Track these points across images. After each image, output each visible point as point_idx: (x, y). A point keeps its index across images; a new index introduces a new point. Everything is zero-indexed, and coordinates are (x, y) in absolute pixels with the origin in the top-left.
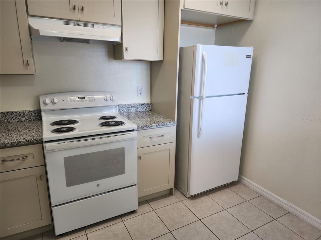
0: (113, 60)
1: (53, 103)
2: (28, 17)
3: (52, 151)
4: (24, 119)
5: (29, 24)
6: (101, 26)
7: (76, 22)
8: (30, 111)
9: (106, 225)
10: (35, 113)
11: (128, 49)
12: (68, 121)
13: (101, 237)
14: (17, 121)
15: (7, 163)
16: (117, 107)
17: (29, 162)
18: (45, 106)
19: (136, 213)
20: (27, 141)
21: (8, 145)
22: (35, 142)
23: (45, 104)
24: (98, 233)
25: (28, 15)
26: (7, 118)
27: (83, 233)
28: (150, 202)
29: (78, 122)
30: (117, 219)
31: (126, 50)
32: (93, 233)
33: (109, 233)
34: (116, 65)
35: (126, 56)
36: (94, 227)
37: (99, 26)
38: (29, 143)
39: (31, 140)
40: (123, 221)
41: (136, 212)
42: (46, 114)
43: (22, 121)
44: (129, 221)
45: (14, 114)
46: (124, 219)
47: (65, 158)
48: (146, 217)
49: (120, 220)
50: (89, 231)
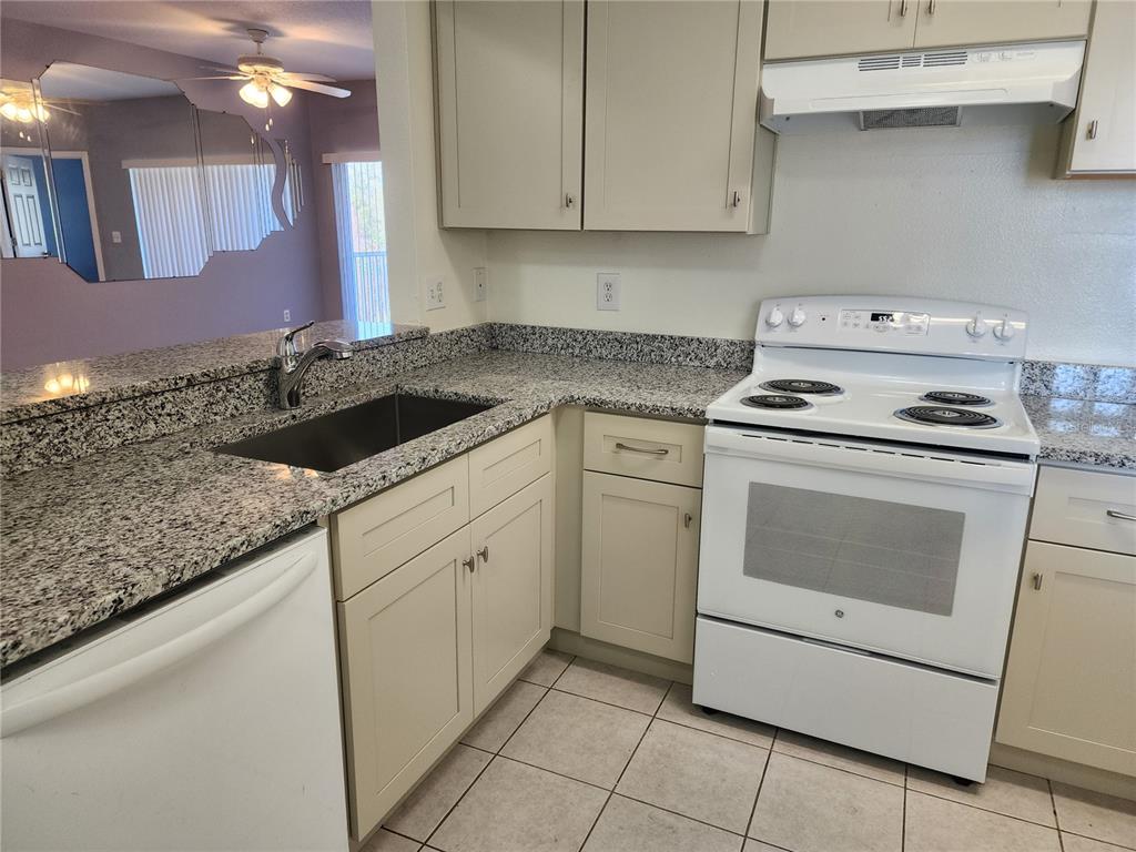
0: (1050, 181)
1: (792, 325)
2: (761, 68)
3: (722, 451)
4: (712, 363)
5: (761, 89)
6: (994, 55)
7: (902, 56)
8: (732, 343)
9: (843, 764)
10: (742, 350)
11: (1100, 131)
12: (813, 383)
13: (806, 783)
14: (697, 363)
15: (624, 453)
16: (1019, 368)
17: (670, 468)
18: (768, 331)
19: (971, 795)
20: (672, 409)
21: (633, 408)
22: (690, 415)
23: (770, 325)
24: (805, 767)
25: (764, 61)
26: (677, 353)
27: (765, 742)
28: (1060, 794)
29: (842, 393)
30: (888, 770)
31: (1090, 134)
32: (791, 760)
33: (838, 792)
34: (1054, 201)
35: (1084, 157)
36: (802, 746)
37: (984, 55)
38: (677, 416)
39: (682, 408)
40: (905, 788)
41: (975, 793)
42: (765, 354)
43: (708, 367)
44: (929, 801)
45: (695, 345)
46: (913, 783)
47: (753, 486)
48: (1005, 830)
49: (898, 779)
50: (782, 747)
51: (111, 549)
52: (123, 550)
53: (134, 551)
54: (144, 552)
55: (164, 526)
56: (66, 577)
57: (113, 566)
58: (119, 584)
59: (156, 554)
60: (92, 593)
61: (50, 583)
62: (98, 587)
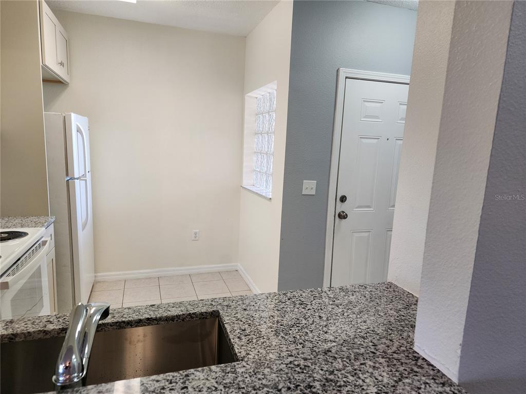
51: (331, 303)
52: (327, 300)
53: (324, 299)
54: (321, 297)
55: (309, 307)
56: (347, 297)
57: (332, 296)
58: (332, 289)
59: (318, 295)
60: (340, 289)
61: (351, 297)
62: (338, 290)
